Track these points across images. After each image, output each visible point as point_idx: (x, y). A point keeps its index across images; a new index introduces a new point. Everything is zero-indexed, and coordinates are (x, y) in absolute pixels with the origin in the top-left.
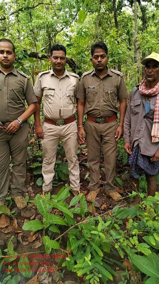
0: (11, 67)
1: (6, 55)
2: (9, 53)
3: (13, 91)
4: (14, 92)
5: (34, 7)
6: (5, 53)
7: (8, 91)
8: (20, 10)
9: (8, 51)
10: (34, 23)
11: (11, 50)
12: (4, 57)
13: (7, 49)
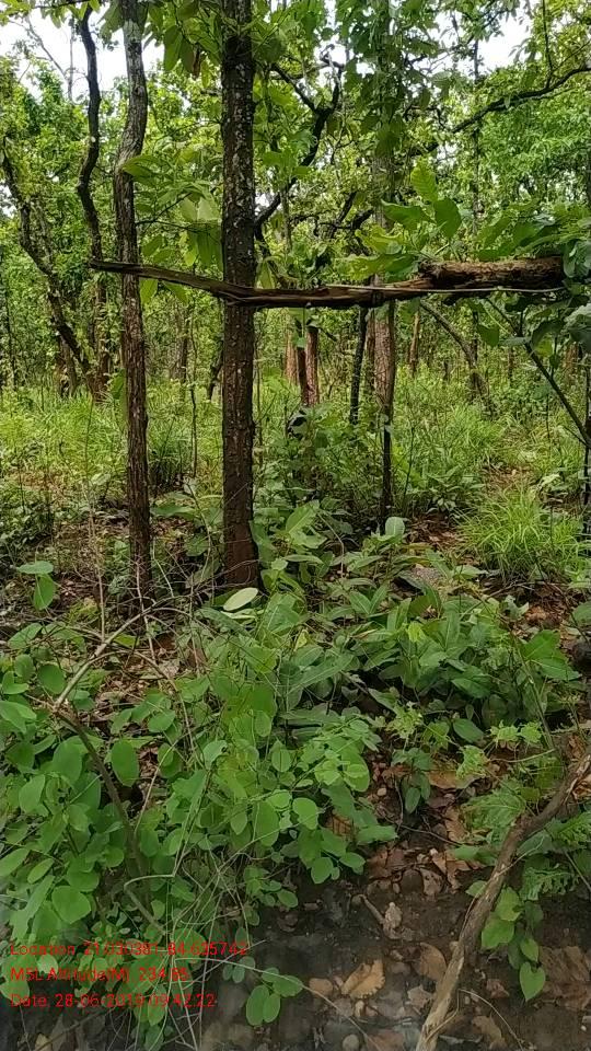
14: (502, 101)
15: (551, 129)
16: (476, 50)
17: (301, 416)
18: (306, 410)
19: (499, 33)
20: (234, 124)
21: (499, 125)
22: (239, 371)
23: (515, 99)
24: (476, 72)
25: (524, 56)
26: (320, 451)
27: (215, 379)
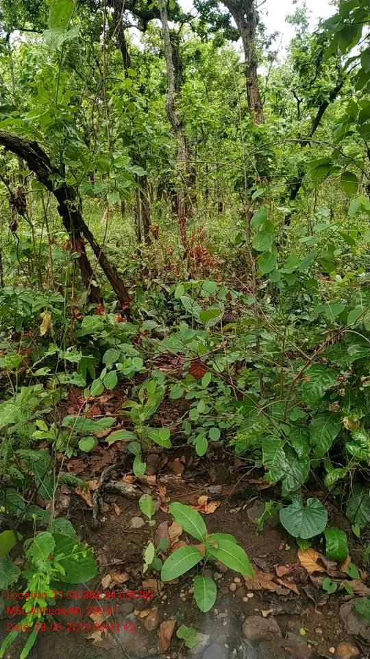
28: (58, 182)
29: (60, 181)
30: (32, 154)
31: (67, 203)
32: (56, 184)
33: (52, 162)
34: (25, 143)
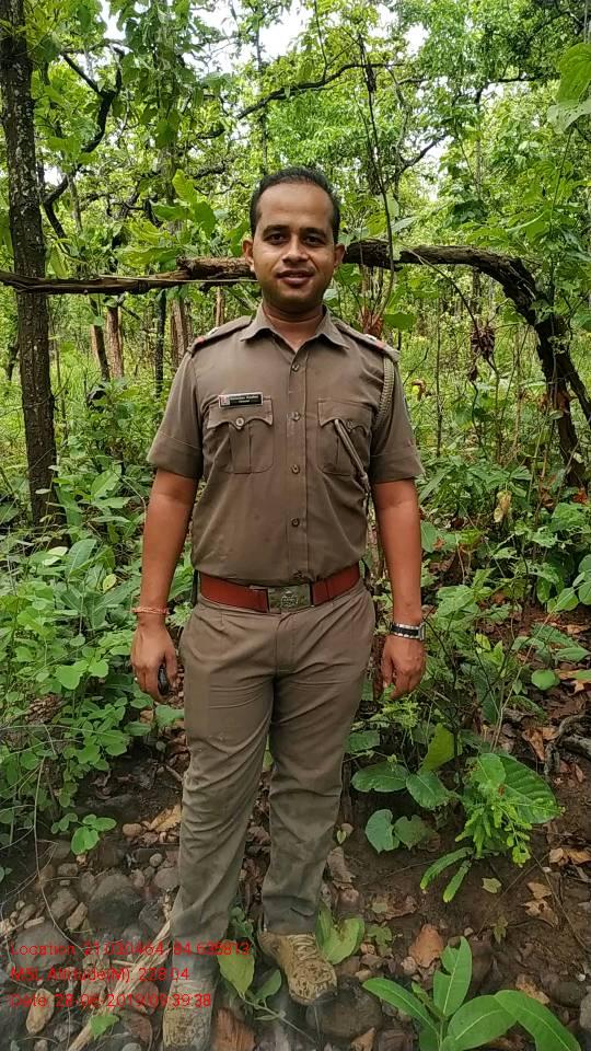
0: (312, 314)
1: (298, 248)
2: (313, 239)
3: (335, 428)
4: (337, 432)
5: (324, 82)
6: (295, 238)
7: (309, 433)
8: (275, 96)
9: (312, 230)
10: (321, 138)
11: (323, 225)
12: (287, 261)
13: (305, 221)
14: (282, 91)
15: (333, 118)
16: (258, 36)
17: (100, 389)
18: (104, 384)
19: (278, 21)
20: (14, 119)
21: (285, 110)
22: (35, 348)
23: (294, 90)
24: (260, 59)
25: (301, 49)
26: (123, 423)
27: (14, 359)
28: (543, 312)
29: (547, 310)
30: (512, 276)
31: (553, 341)
32: (541, 314)
33: (537, 286)
34: (505, 261)
